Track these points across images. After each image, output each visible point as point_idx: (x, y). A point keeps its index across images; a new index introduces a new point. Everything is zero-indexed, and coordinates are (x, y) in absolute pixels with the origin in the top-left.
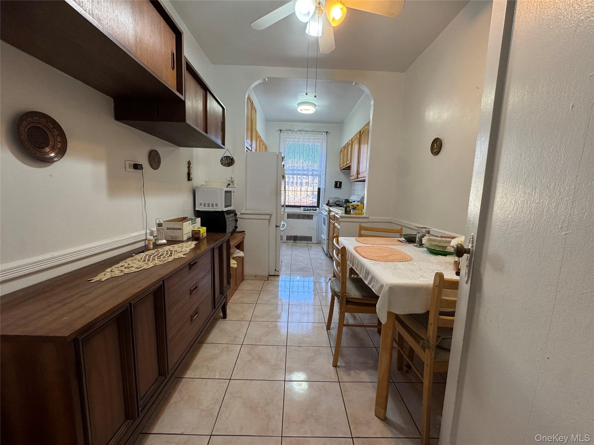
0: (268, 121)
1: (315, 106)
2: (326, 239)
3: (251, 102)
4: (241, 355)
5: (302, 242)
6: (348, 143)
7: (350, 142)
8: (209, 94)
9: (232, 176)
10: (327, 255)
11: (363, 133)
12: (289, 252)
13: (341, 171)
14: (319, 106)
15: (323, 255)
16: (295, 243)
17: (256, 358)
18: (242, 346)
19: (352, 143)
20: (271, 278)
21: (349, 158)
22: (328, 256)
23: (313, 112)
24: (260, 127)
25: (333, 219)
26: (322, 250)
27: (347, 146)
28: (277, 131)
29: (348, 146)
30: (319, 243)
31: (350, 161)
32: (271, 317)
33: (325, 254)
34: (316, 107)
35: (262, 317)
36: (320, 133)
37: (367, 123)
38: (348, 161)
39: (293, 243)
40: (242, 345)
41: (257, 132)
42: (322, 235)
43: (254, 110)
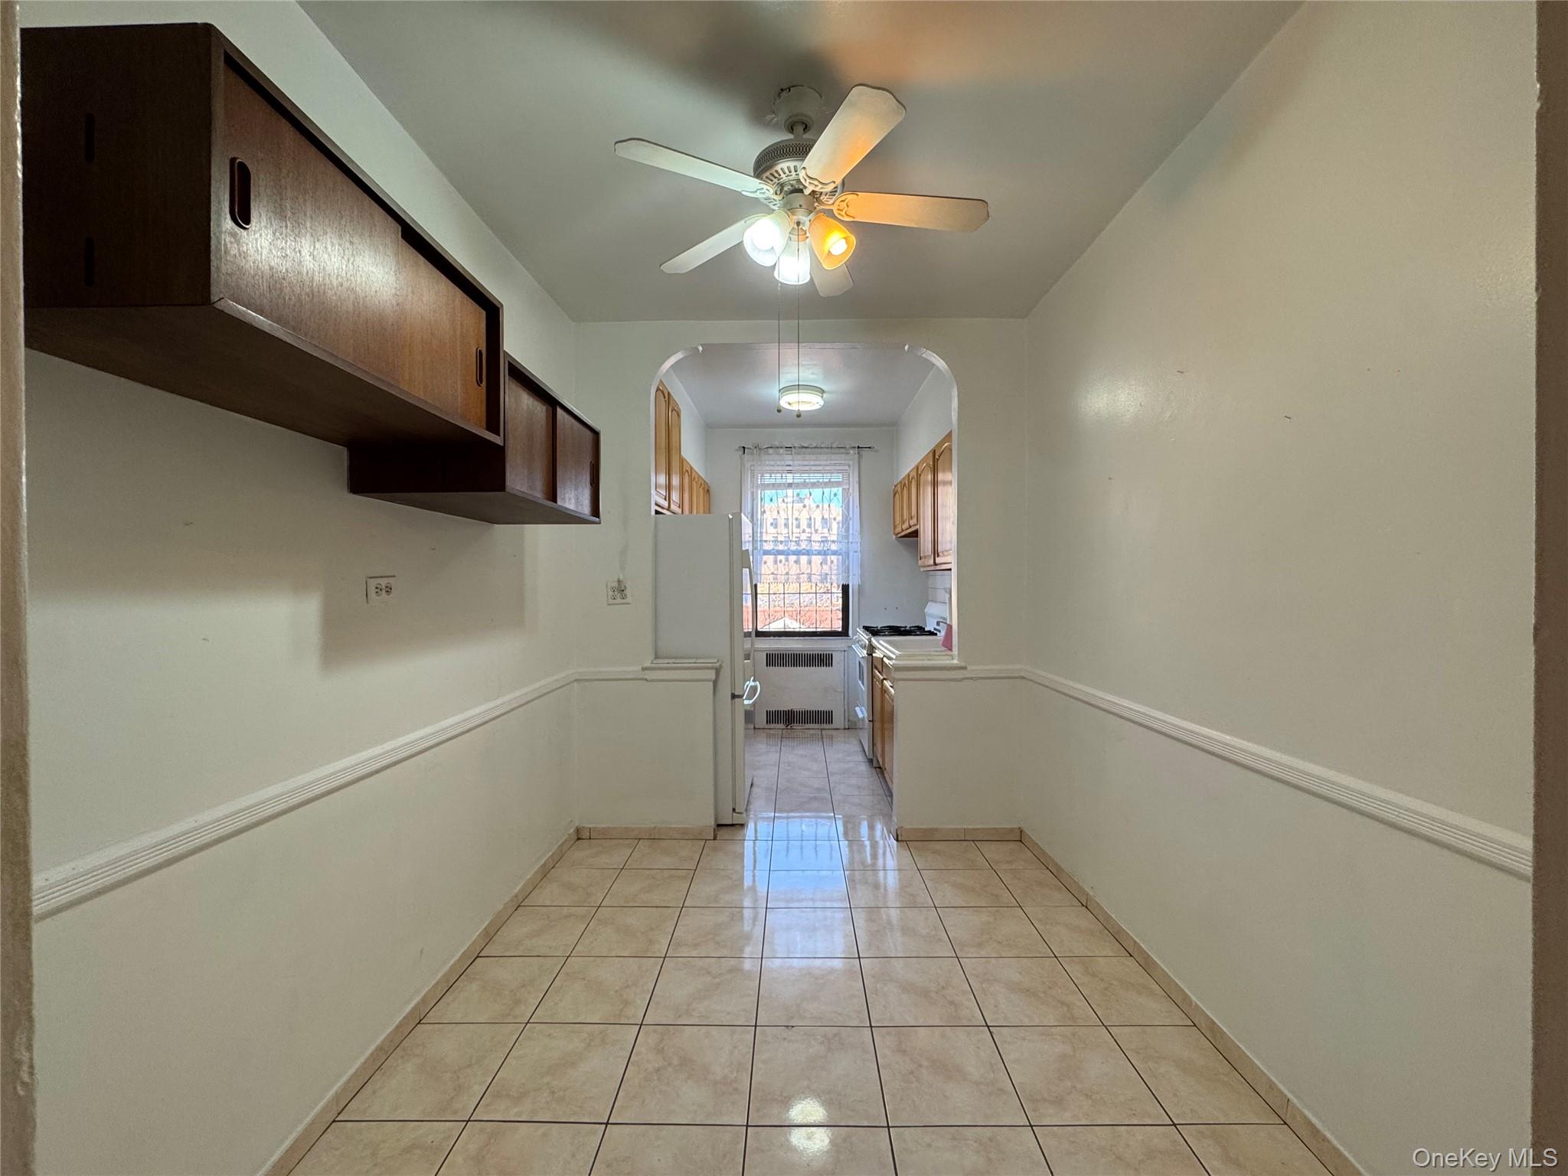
0: (711, 429)
1: (823, 392)
2: (867, 721)
3: (665, 397)
4: (639, 1054)
5: (807, 726)
6: (909, 475)
7: (914, 473)
8: (559, 411)
9: (621, 578)
10: (871, 761)
11: (939, 457)
12: (773, 757)
13: (898, 541)
14: (830, 392)
15: (863, 764)
16: (789, 731)
17: (676, 1061)
18: (640, 1027)
19: (919, 475)
20: (723, 833)
21: (914, 512)
22: (874, 765)
23: (817, 407)
24: (690, 449)
25: (880, 670)
26: (858, 748)
27: (907, 482)
28: (737, 450)
29: (910, 482)
30: (852, 726)
31: (915, 519)
32: (718, 943)
33: (866, 760)
34: (825, 395)
35: (696, 946)
36: (843, 450)
37: (946, 436)
38: (912, 518)
39: (783, 729)
40: (641, 1025)
41: (682, 460)
42: (857, 709)
43: (674, 412)
